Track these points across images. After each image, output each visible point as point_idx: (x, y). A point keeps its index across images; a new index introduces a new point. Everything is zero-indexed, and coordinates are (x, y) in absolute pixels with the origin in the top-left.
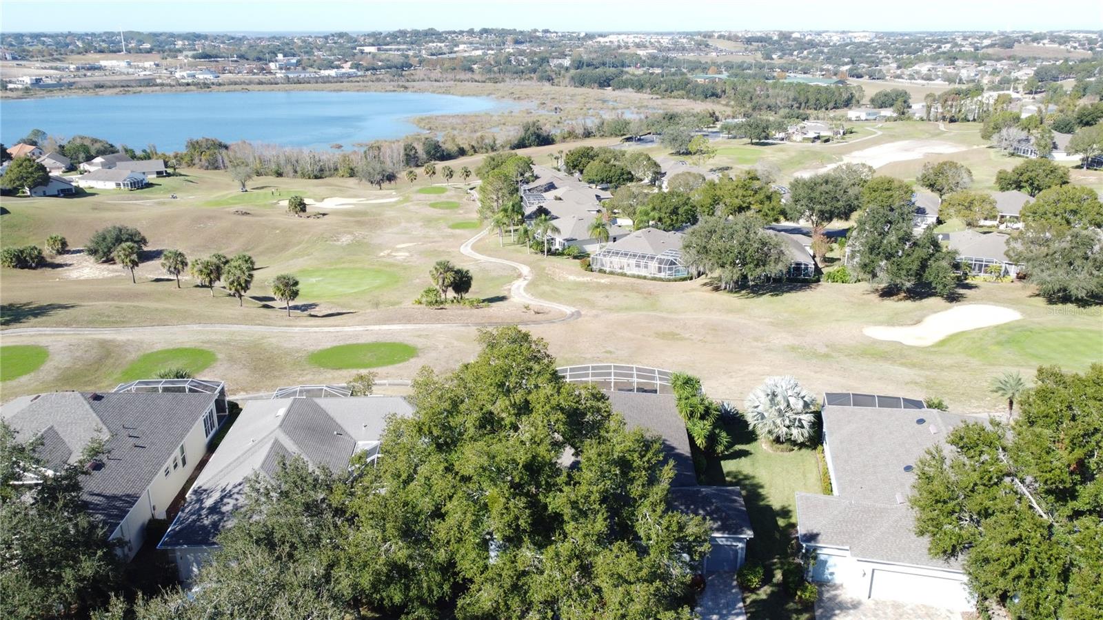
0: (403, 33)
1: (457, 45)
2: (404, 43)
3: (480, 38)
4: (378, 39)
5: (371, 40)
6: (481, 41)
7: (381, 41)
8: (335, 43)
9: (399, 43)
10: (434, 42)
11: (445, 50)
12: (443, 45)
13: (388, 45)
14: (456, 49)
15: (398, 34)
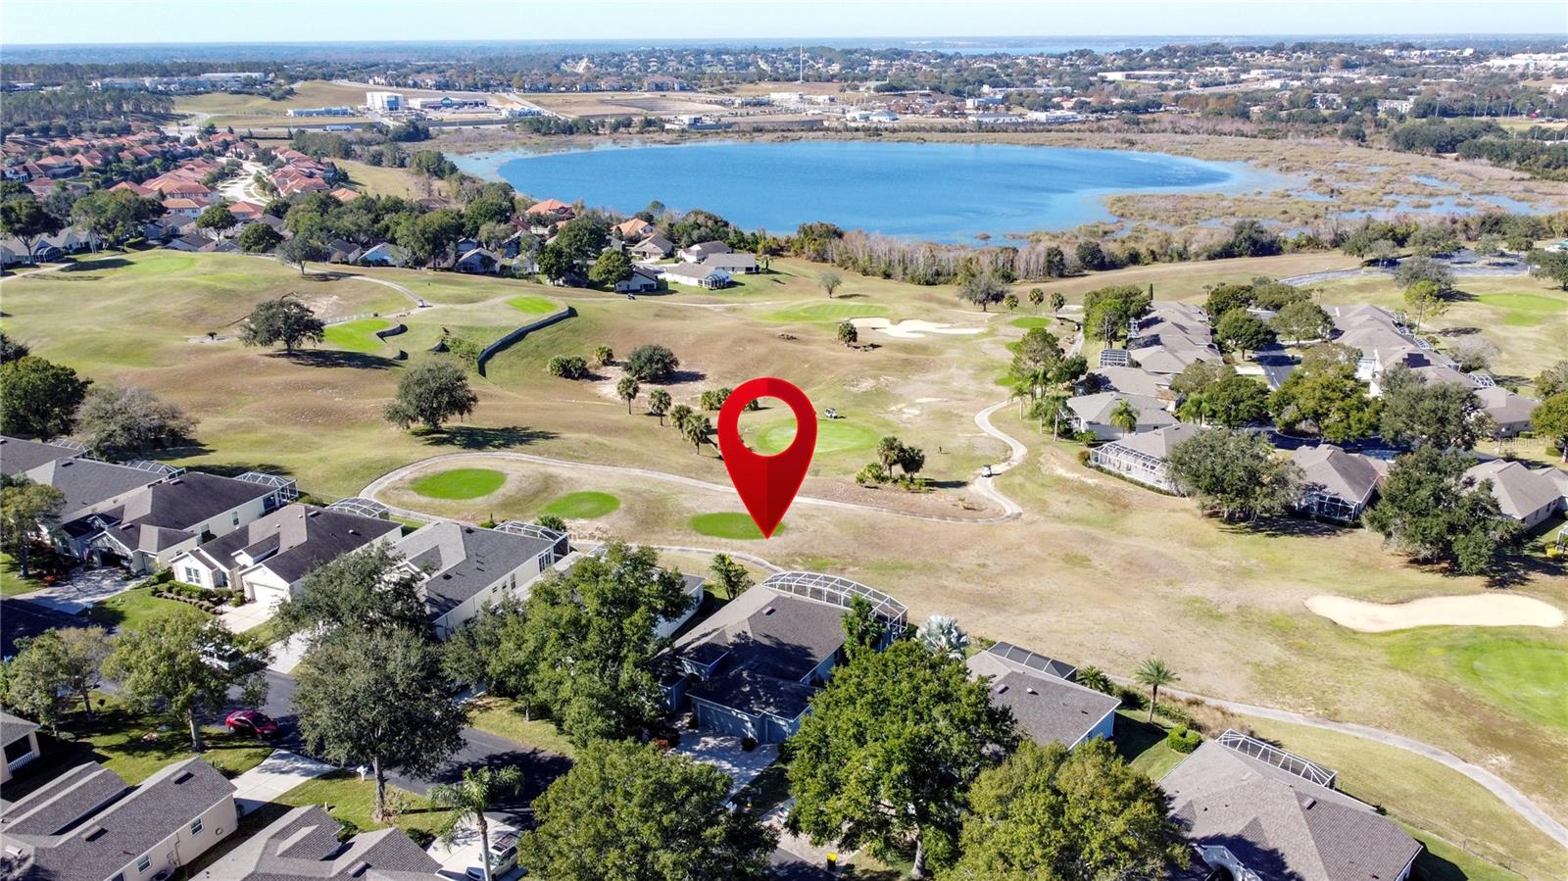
0: (1171, 51)
1: (1246, 71)
2: (1169, 67)
3: (1288, 59)
4: (1131, 60)
5: (1120, 62)
6: (1288, 64)
7: (1134, 64)
8: (1071, 65)
9: (1161, 67)
10: (1213, 65)
11: (1227, 77)
12: (1226, 69)
13: (1144, 69)
14: (1243, 76)
15: (1164, 53)
